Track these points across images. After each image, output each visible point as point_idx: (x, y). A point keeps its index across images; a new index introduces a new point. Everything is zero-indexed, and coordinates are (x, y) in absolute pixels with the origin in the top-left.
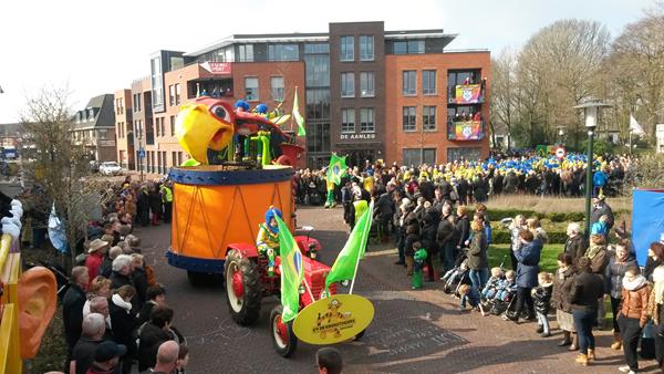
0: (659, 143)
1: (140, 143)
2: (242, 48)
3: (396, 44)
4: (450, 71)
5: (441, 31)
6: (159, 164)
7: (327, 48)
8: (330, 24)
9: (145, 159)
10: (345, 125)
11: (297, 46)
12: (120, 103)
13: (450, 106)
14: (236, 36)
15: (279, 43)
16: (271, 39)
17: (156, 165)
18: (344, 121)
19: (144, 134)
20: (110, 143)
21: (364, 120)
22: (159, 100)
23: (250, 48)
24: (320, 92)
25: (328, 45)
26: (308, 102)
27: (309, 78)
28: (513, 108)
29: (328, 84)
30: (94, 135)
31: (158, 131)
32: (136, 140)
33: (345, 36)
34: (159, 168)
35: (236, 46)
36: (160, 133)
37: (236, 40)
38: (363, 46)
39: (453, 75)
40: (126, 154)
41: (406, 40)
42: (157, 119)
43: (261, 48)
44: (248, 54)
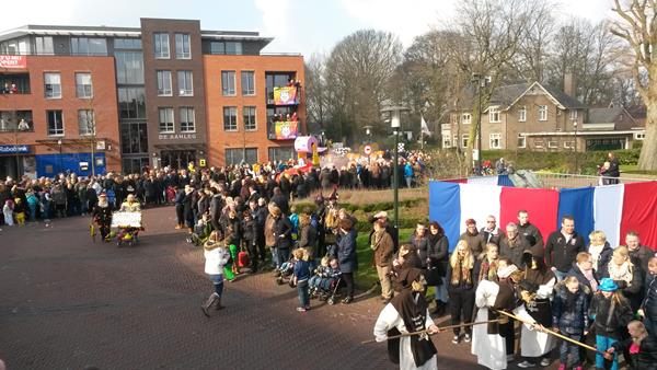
0: (444, 139)
2: (39, 40)
3: (213, 44)
4: (267, 73)
5: (257, 34)
7: (138, 44)
8: (141, 19)
10: (164, 125)
11: (104, 41)
13: (269, 107)
14: (31, 27)
15: (84, 36)
16: (74, 32)
18: (163, 122)
21: (184, 119)
23: (49, 41)
24: (133, 90)
25: (140, 41)
26: (120, 101)
27: (121, 75)
28: (324, 109)
29: (143, 82)
33: (159, 33)
35: (31, 38)
37: (30, 31)
38: (180, 45)
39: (270, 77)
41: (223, 40)
43: (62, 41)
44: (46, 47)
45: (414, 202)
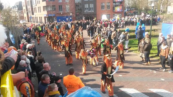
1: (30, 15)
6: (36, 20)
9: (32, 19)
10: (86, 8)
12: (23, 4)
13: (114, 2)
17: (35, 21)
18: (85, 7)
19: (31, 12)
20: (22, 15)
21: (91, 7)
22: (34, 3)
28: (130, 3)
30: (17, 13)
31: (35, 11)
32: (29, 14)
34: (36, 22)
36: (35, 12)
40: (27, 18)
42: (34, 8)
45: (156, 30)
